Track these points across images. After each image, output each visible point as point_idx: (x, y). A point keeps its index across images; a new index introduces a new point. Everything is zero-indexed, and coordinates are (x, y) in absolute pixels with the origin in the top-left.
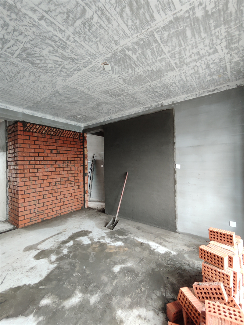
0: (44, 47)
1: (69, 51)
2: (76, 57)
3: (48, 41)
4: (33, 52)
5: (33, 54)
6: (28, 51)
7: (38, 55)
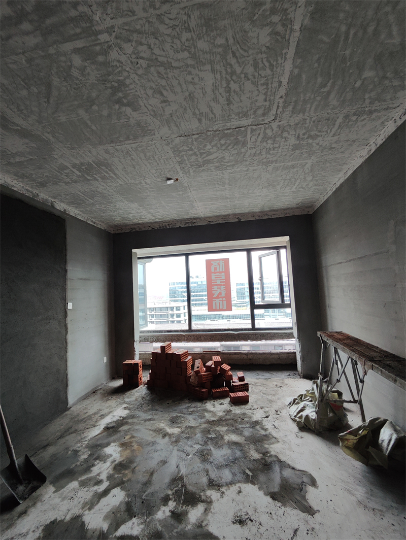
0: (231, 158)
1: (211, 168)
2: (202, 169)
3: (233, 163)
4: (235, 147)
5: (234, 145)
6: (240, 146)
7: (229, 148)
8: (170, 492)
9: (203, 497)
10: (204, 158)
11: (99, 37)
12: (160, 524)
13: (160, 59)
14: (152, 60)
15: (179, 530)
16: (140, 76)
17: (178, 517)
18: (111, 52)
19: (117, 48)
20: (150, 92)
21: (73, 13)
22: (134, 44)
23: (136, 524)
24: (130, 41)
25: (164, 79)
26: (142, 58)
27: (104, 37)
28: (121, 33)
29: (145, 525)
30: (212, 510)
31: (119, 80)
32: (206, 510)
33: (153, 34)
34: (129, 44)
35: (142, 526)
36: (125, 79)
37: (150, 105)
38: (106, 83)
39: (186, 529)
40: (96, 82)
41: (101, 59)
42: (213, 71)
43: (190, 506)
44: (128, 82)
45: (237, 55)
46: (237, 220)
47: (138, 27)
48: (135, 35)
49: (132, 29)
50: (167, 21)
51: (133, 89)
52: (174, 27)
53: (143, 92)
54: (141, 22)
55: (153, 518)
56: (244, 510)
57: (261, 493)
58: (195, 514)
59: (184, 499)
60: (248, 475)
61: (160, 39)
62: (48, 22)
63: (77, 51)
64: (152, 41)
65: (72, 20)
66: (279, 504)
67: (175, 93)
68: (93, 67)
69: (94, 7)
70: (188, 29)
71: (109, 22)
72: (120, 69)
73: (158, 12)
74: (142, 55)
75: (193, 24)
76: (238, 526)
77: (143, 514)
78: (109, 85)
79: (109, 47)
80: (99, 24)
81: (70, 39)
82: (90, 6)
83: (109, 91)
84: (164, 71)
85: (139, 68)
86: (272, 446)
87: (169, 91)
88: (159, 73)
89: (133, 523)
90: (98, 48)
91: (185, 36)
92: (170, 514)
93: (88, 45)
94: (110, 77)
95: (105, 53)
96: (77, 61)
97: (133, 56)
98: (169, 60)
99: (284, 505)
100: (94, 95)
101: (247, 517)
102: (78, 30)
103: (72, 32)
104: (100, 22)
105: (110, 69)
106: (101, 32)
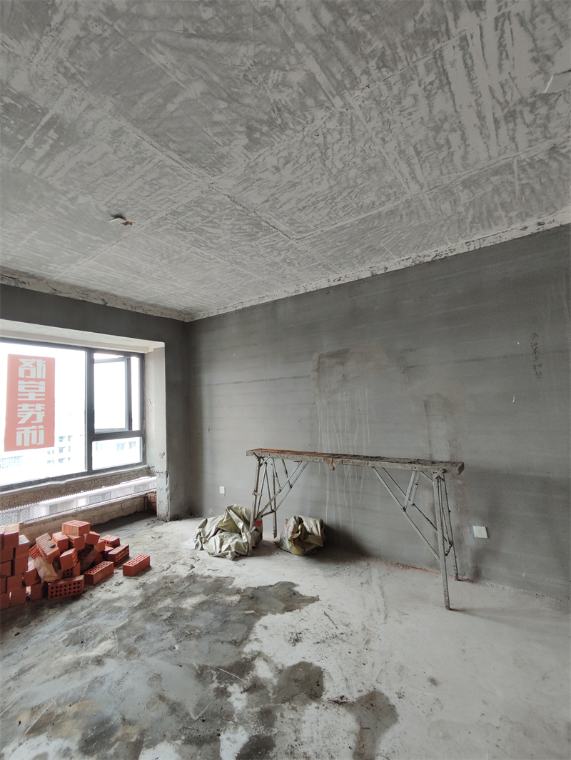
8: (215, 685)
9: (249, 657)
10: (205, 226)
11: (337, 98)
12: (252, 707)
13: (329, 151)
14: (325, 145)
15: (272, 691)
16: (302, 141)
17: (255, 687)
18: (323, 110)
19: (328, 115)
20: (284, 154)
21: (357, 71)
22: (339, 128)
23: (231, 736)
24: (341, 124)
25: (308, 159)
26: (325, 137)
27: (338, 102)
28: (347, 115)
29: (241, 724)
30: (269, 655)
31: (287, 124)
32: (265, 660)
33: (354, 139)
34: (338, 124)
35: (241, 728)
36: (291, 129)
37: (264, 159)
38: (276, 112)
39: (275, 684)
40: (272, 101)
41: (310, 102)
42: (331, 187)
43: (251, 672)
44: (289, 132)
45: (351, 194)
46: (101, 303)
47: (357, 127)
48: (349, 127)
49: (354, 123)
50: (367, 146)
51: (281, 139)
52: (363, 150)
53: (282, 148)
54: (362, 128)
55: (237, 714)
56: (287, 633)
57: (278, 616)
58: (262, 671)
59: (237, 674)
60: (252, 614)
61: (350, 145)
62: (340, 45)
63: (311, 76)
64: (346, 140)
65: (349, 70)
66: (298, 611)
67: (293, 172)
68: (295, 95)
69: (367, 90)
70: (364, 160)
71: (356, 104)
72: (304, 122)
73: (374, 138)
74: (329, 137)
75: (369, 161)
76: (299, 644)
77: (223, 724)
78: (274, 115)
79: (328, 108)
80: (351, 96)
81: (325, 69)
82: (368, 86)
83: (266, 117)
84: (317, 158)
85: (312, 138)
86: (234, 584)
87: (294, 168)
88: (313, 154)
89: (228, 739)
90: (323, 97)
91: (358, 160)
92: (245, 695)
93: (323, 87)
94: (287, 115)
95: (320, 105)
96: (296, 77)
97: (325, 131)
98: (331, 158)
99: (300, 608)
100: (247, 101)
101: (295, 635)
102: (339, 77)
103: (334, 70)
104: (354, 96)
105: (299, 113)
106: (342, 97)
